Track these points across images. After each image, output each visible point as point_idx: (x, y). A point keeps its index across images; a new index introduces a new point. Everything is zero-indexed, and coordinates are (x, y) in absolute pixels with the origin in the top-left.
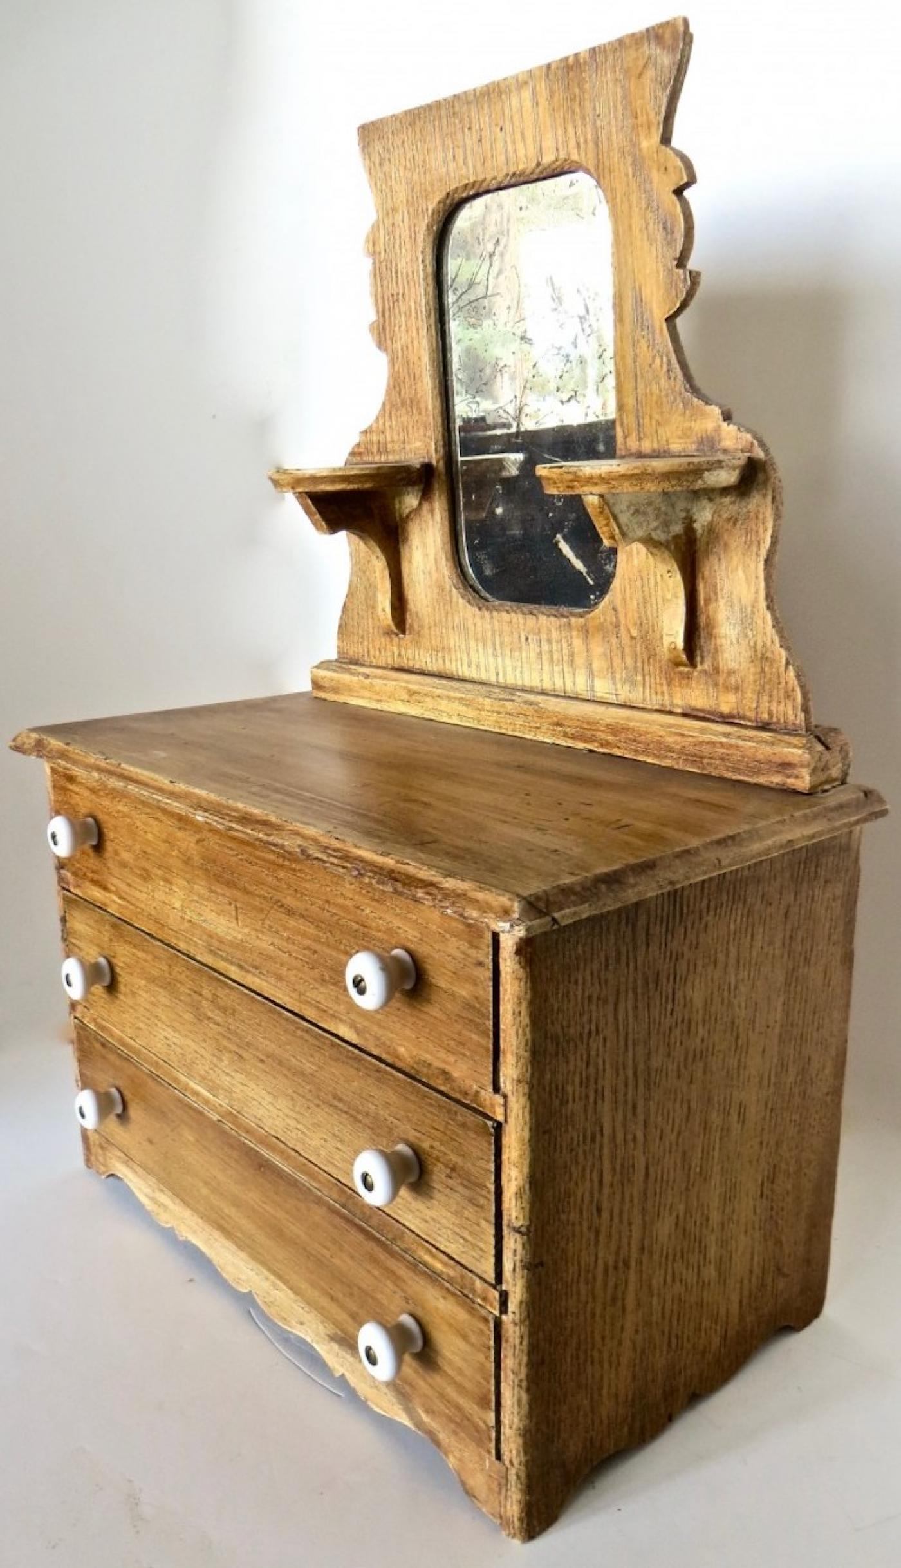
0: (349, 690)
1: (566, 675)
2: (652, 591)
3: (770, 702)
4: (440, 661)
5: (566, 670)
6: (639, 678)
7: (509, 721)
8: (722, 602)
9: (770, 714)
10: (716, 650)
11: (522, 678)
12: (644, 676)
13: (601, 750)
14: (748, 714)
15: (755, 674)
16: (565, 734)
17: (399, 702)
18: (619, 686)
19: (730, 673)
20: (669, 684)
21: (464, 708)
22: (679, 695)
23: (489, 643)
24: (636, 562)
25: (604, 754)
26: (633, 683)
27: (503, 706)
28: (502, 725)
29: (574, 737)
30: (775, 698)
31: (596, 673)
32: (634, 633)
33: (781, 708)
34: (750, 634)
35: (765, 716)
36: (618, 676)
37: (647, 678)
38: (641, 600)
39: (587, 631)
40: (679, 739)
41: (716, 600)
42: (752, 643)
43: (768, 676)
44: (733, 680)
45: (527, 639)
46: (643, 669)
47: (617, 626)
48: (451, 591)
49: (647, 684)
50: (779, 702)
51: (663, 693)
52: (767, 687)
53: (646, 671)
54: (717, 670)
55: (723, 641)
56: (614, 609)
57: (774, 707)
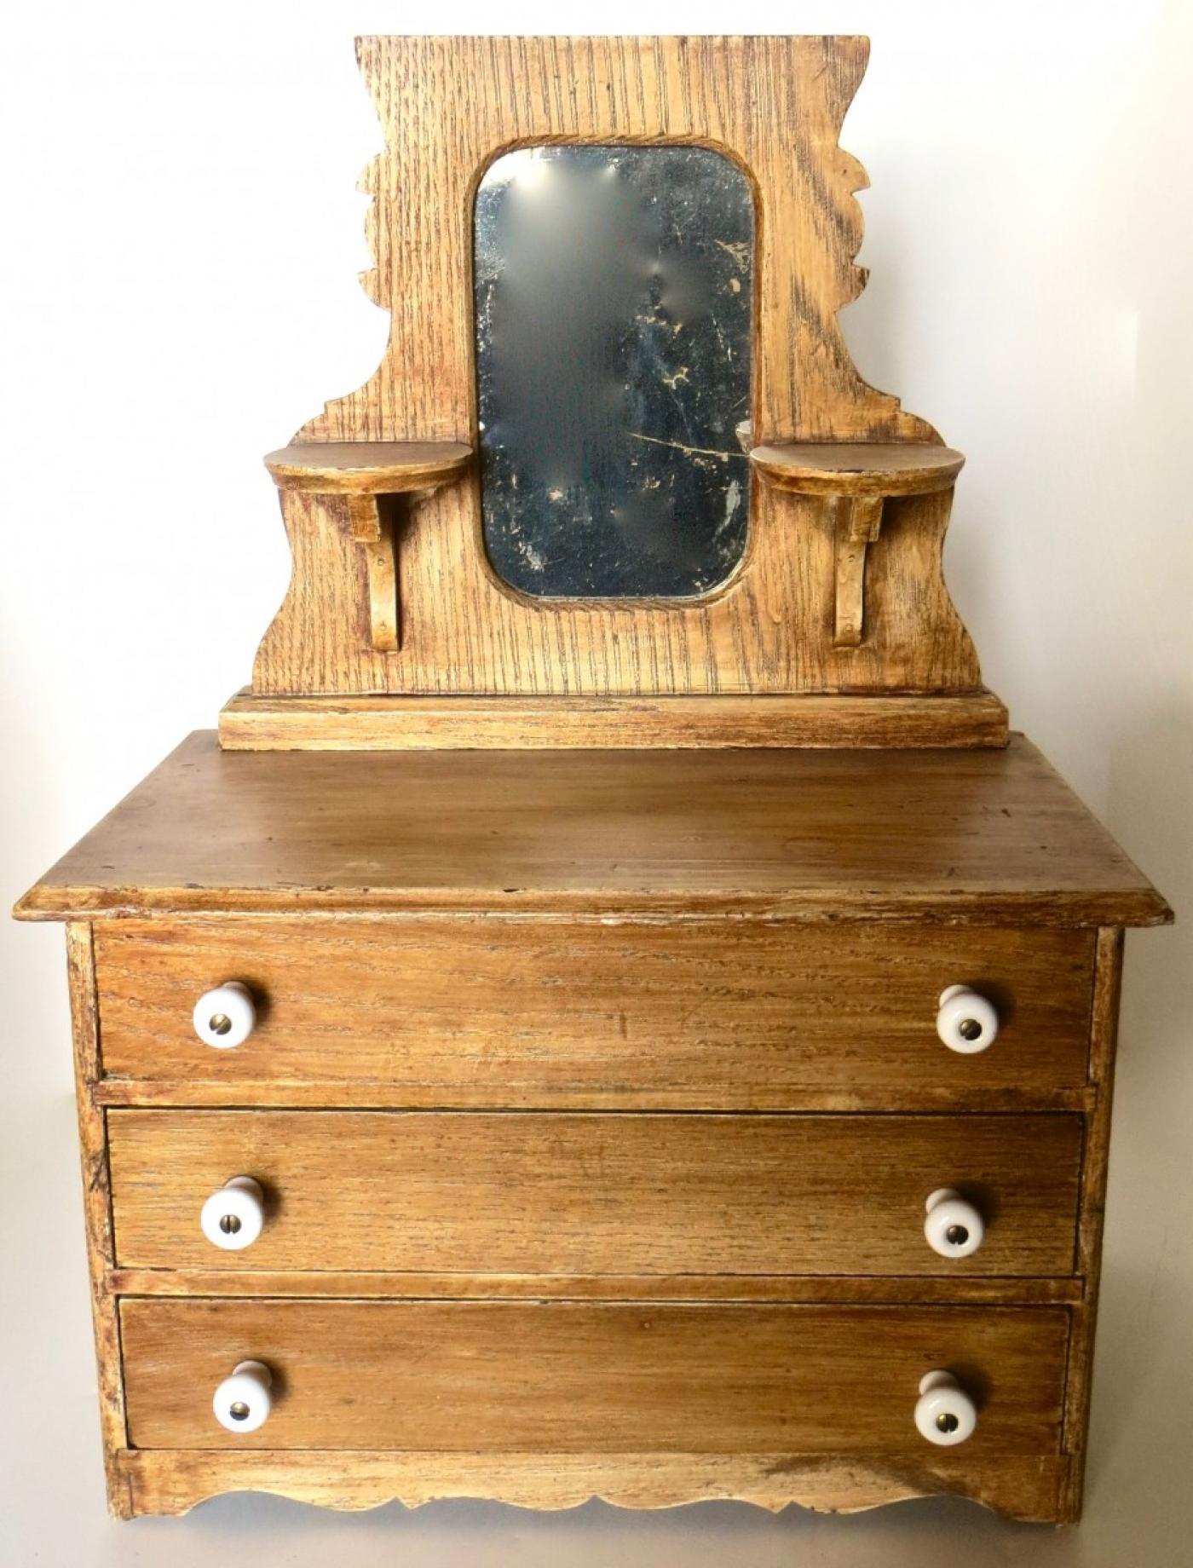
0: (309, 732)
1: (676, 672)
2: (804, 575)
3: (944, 668)
4: (465, 677)
5: (676, 666)
6: (782, 664)
7: (609, 733)
8: (891, 581)
9: (944, 679)
10: (883, 628)
11: (606, 682)
12: (789, 661)
13: (751, 745)
14: (918, 683)
15: (927, 645)
16: (699, 737)
17: (411, 735)
18: (754, 675)
19: (900, 647)
20: (822, 666)
21: (534, 728)
22: (834, 676)
23: (554, 648)
24: (783, 547)
25: (754, 749)
26: (772, 669)
27: (601, 718)
28: (598, 739)
29: (711, 738)
30: (950, 665)
31: (719, 665)
32: (778, 619)
33: (957, 673)
34: (924, 608)
35: (939, 683)
36: (752, 665)
37: (793, 663)
38: (788, 586)
39: (708, 622)
40: (857, 719)
41: (885, 579)
42: (925, 617)
43: (942, 646)
44: (902, 653)
45: (615, 638)
46: (788, 655)
47: (753, 612)
48: (488, 592)
49: (793, 669)
50: (954, 668)
51: (813, 676)
52: (941, 656)
53: (792, 655)
54: (883, 646)
55: (892, 617)
56: (751, 597)
57: (948, 674)
